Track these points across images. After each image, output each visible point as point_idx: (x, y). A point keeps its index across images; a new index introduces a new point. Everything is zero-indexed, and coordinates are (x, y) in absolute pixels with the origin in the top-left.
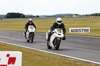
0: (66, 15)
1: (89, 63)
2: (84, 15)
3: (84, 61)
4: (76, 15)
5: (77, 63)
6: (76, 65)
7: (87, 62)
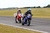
0: (12, 8)
1: (23, 29)
3: (20, 28)
4: (17, 8)
6: (17, 30)
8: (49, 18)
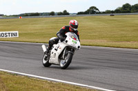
1: (17, 75)
2: (10, 16)
3: (10, 73)
5: (2, 76)
7: (14, 75)
8: (91, 44)
